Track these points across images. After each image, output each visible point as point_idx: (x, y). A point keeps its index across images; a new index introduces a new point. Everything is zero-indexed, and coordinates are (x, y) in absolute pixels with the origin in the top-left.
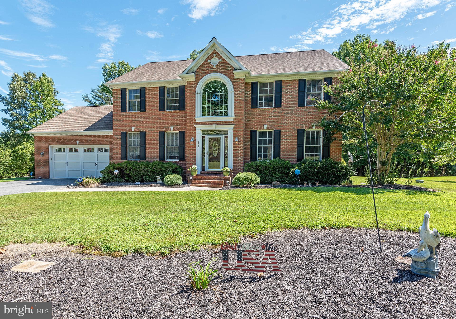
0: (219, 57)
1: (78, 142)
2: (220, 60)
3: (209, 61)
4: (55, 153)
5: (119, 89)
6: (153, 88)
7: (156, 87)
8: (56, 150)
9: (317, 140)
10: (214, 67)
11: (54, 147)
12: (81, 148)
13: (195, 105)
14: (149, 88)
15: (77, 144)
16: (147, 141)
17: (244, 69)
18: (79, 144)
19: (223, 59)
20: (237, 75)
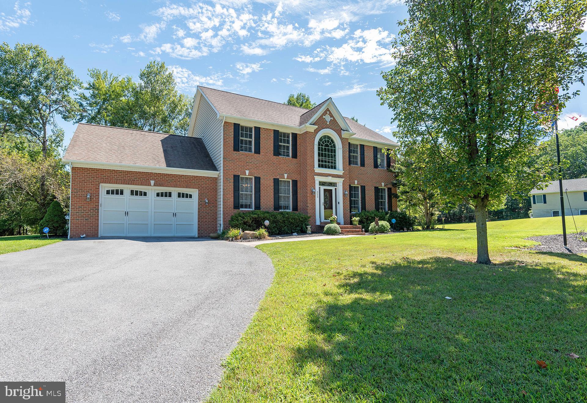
0: (331, 116)
1: (152, 182)
2: (332, 118)
3: (324, 117)
4: (105, 197)
5: (232, 123)
6: (268, 129)
7: (270, 130)
8: (108, 192)
9: (382, 195)
10: (328, 123)
11: (104, 187)
12: (152, 190)
13: (314, 156)
14: (263, 128)
15: (150, 185)
16: (262, 188)
17: (351, 132)
18: (154, 186)
19: (334, 118)
20: (344, 135)
